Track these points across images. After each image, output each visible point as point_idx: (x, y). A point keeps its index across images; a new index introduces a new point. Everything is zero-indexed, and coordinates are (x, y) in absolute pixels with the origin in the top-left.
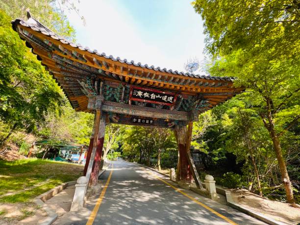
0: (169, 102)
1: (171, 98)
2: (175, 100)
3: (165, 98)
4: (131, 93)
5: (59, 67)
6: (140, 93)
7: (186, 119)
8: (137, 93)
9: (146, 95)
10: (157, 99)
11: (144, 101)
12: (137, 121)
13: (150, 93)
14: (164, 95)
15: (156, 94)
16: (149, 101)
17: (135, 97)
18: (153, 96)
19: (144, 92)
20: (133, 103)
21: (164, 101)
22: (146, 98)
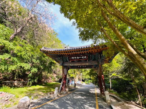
0: (85, 59)
1: (85, 57)
2: (87, 57)
3: (83, 57)
4: (70, 58)
5: (50, 56)
6: (73, 58)
7: (97, 64)
8: (72, 58)
9: (75, 58)
10: (80, 59)
11: (75, 60)
12: (80, 67)
13: (77, 57)
14: (82, 56)
15: (79, 57)
16: (77, 60)
17: (72, 59)
18: (78, 58)
19: (74, 57)
20: (72, 61)
21: (83, 59)
22: (76, 59)
